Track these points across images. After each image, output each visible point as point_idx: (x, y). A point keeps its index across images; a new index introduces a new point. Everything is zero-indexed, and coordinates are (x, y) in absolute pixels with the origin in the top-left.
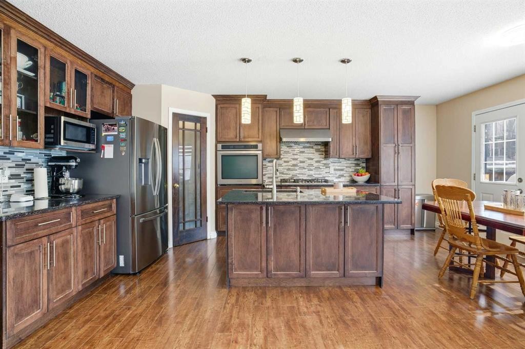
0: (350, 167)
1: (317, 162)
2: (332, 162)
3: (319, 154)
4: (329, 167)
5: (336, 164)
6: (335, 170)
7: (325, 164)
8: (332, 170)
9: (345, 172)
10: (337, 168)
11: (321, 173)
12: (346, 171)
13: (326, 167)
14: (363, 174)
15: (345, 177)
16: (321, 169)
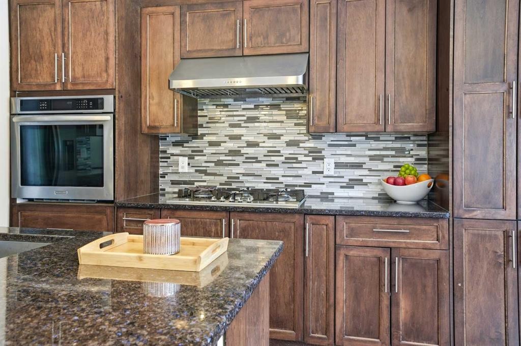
0: (380, 158)
1: (290, 144)
2: (330, 145)
3: (296, 124)
4: (322, 158)
5: (339, 151)
6: (338, 165)
7: (312, 151)
8: (328, 166)
9: (366, 172)
10: (344, 159)
11: (300, 172)
12: (370, 170)
13: (314, 159)
14: (410, 178)
15: (366, 184)
16: (300, 162)
